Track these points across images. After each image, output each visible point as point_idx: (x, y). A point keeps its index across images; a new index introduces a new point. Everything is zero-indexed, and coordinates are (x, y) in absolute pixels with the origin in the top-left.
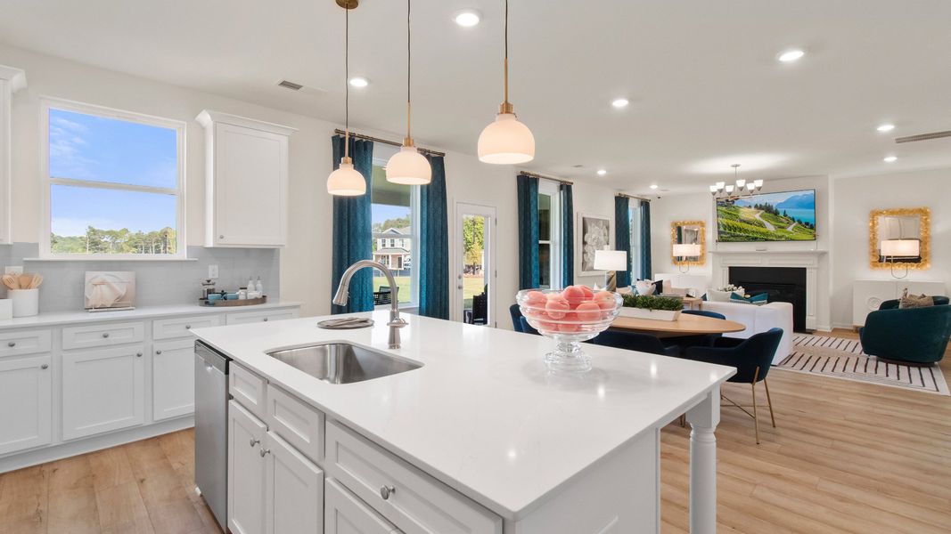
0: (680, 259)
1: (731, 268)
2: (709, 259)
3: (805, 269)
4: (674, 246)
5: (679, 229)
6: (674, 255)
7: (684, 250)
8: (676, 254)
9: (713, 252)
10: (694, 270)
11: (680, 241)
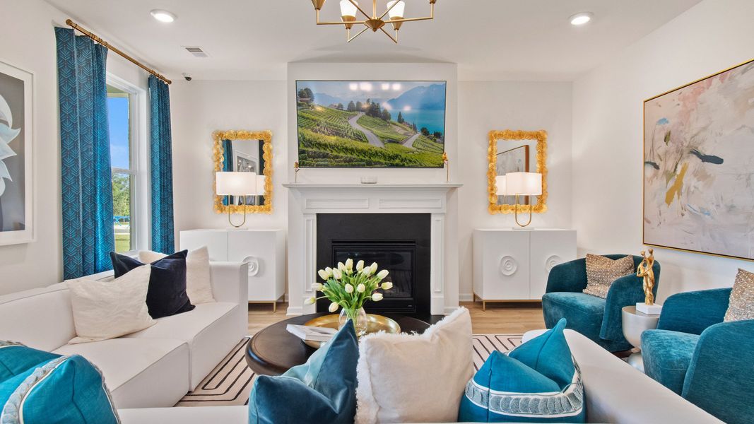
0: (229, 200)
1: (320, 217)
2: (281, 200)
3: (428, 215)
4: (218, 174)
5: (228, 145)
6: (219, 193)
7: (238, 183)
8: (222, 191)
9: (290, 187)
10: (255, 220)
11: (229, 167)
